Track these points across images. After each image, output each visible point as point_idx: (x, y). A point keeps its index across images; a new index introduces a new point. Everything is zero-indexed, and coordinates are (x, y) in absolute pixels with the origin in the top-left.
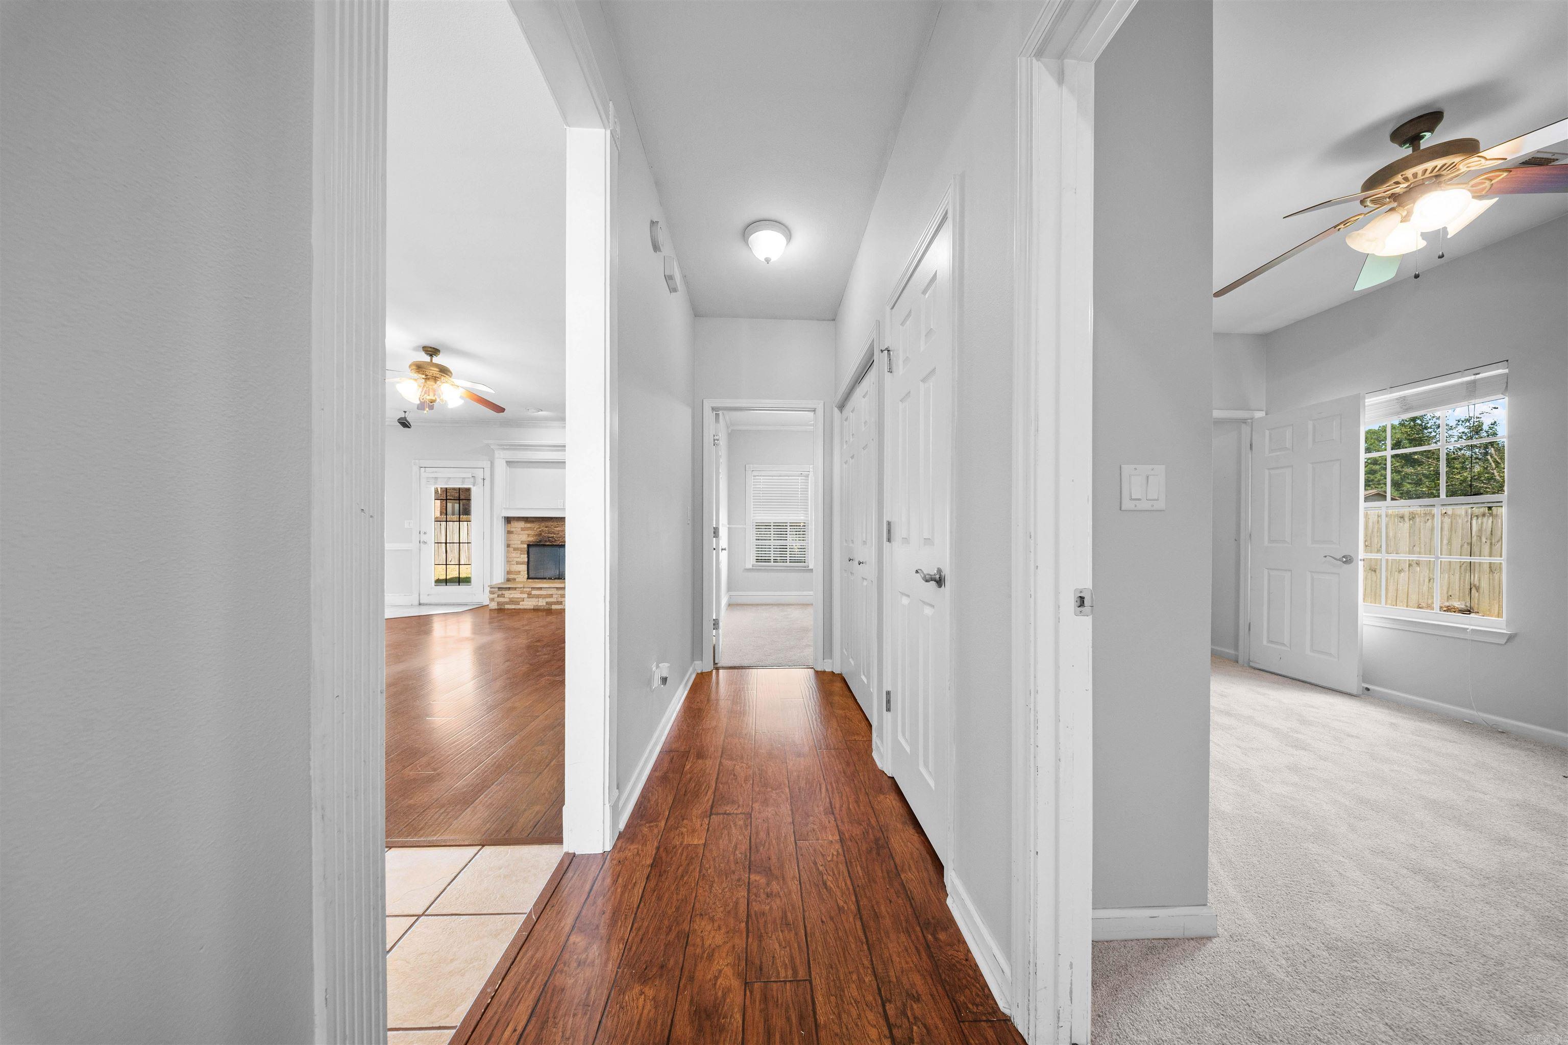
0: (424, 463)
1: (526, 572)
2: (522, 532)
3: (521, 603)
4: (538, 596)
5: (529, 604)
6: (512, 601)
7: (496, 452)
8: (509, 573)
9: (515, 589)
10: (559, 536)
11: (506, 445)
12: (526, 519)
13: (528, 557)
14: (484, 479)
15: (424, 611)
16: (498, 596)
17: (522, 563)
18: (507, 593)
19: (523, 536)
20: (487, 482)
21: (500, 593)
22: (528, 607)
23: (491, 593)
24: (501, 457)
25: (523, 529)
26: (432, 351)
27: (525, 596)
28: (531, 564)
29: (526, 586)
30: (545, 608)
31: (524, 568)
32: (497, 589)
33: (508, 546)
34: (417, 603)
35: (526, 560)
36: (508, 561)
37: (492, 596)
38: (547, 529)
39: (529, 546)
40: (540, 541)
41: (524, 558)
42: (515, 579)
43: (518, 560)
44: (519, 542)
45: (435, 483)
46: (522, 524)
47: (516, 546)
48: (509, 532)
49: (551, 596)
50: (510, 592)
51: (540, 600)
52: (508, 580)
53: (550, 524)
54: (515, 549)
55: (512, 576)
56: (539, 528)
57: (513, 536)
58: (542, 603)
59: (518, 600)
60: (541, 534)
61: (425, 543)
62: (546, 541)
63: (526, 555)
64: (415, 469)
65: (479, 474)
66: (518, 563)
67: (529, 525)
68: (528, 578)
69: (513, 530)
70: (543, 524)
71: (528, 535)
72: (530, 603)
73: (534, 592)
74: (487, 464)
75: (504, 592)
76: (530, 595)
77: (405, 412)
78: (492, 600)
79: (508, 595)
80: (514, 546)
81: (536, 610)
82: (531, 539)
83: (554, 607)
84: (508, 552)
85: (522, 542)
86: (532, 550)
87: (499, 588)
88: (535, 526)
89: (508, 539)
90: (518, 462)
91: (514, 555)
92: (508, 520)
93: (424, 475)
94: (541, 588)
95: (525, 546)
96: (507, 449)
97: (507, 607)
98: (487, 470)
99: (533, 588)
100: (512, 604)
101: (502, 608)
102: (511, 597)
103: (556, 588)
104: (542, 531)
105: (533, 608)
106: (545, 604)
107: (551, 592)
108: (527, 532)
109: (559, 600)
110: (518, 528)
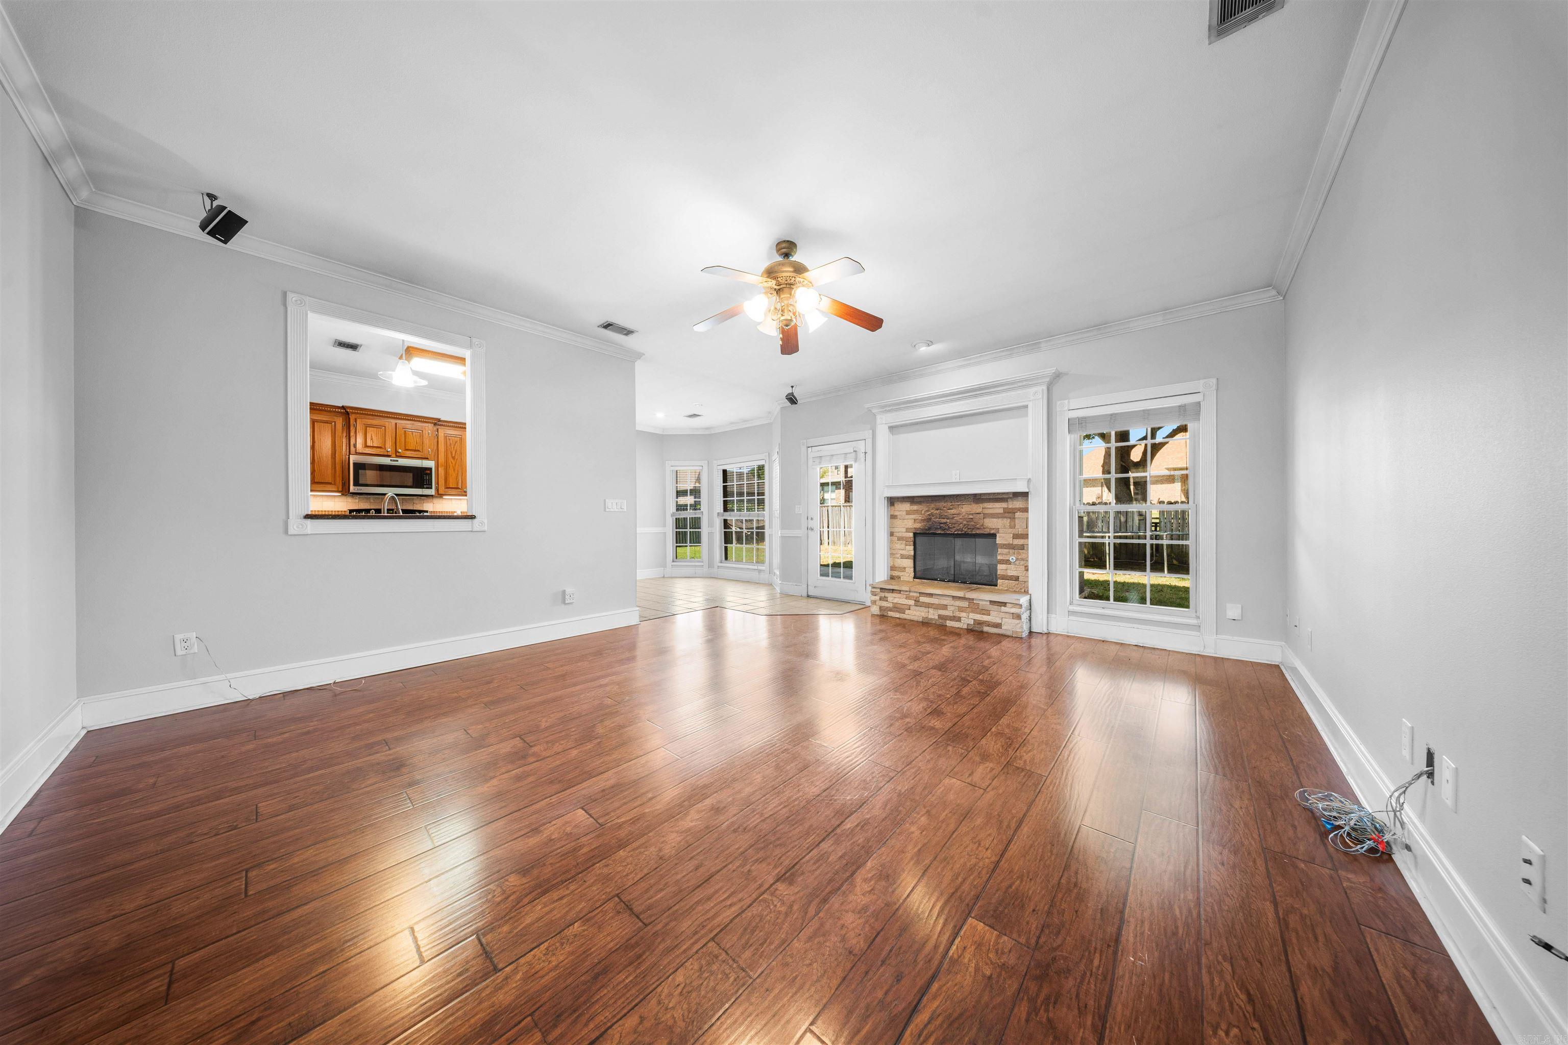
0: (811, 443)
1: (912, 569)
2: (907, 517)
3: (907, 612)
4: (928, 606)
5: (916, 614)
6: (897, 608)
7: (878, 417)
8: (893, 568)
9: (900, 591)
10: (953, 521)
11: (890, 406)
12: (912, 500)
13: (915, 549)
14: (865, 453)
15: (811, 604)
16: (881, 599)
17: (908, 557)
18: (890, 596)
19: (909, 522)
20: (869, 456)
21: (883, 595)
22: (916, 619)
23: (873, 593)
24: (883, 421)
25: (908, 513)
27: (912, 602)
28: (918, 558)
29: (913, 589)
30: (938, 623)
31: (909, 563)
32: (879, 590)
33: (892, 534)
34: (805, 594)
35: (912, 553)
36: (892, 555)
37: (874, 598)
38: (938, 512)
39: (915, 534)
40: (930, 529)
41: (910, 550)
42: (899, 577)
43: (904, 552)
44: (904, 530)
45: (820, 463)
46: (907, 506)
47: (900, 535)
48: (893, 517)
49: (945, 607)
50: (894, 595)
51: (931, 610)
52: (892, 578)
53: (941, 504)
54: (900, 539)
55: (896, 573)
56: (928, 511)
57: (897, 522)
58: (933, 615)
59: (903, 607)
61: (812, 529)
62: (937, 529)
63: (913, 547)
64: (804, 449)
65: (861, 446)
66: (903, 557)
67: (915, 507)
68: (915, 577)
69: (896, 513)
70: (933, 505)
71: (915, 520)
72: (918, 613)
73: (923, 599)
74: (868, 434)
75: (887, 595)
76: (917, 602)
77: (792, 387)
78: (874, 602)
79: (893, 599)
80: (897, 534)
81: (925, 623)
82: (918, 525)
83: (949, 623)
84: (891, 542)
85: (908, 530)
86: (919, 539)
87: (881, 589)
88: (923, 508)
89: (891, 526)
90: (902, 426)
91: (898, 546)
92: (892, 501)
93: (811, 455)
94: (931, 595)
95: (911, 535)
96: (889, 411)
97: (891, 614)
98: (869, 441)
99: (921, 594)
100: (897, 611)
101: (885, 614)
102: (895, 601)
103: (953, 597)
104: (932, 514)
105: (921, 620)
106: (937, 617)
107: (945, 602)
108: (913, 517)
109: (957, 614)
110: (903, 511)
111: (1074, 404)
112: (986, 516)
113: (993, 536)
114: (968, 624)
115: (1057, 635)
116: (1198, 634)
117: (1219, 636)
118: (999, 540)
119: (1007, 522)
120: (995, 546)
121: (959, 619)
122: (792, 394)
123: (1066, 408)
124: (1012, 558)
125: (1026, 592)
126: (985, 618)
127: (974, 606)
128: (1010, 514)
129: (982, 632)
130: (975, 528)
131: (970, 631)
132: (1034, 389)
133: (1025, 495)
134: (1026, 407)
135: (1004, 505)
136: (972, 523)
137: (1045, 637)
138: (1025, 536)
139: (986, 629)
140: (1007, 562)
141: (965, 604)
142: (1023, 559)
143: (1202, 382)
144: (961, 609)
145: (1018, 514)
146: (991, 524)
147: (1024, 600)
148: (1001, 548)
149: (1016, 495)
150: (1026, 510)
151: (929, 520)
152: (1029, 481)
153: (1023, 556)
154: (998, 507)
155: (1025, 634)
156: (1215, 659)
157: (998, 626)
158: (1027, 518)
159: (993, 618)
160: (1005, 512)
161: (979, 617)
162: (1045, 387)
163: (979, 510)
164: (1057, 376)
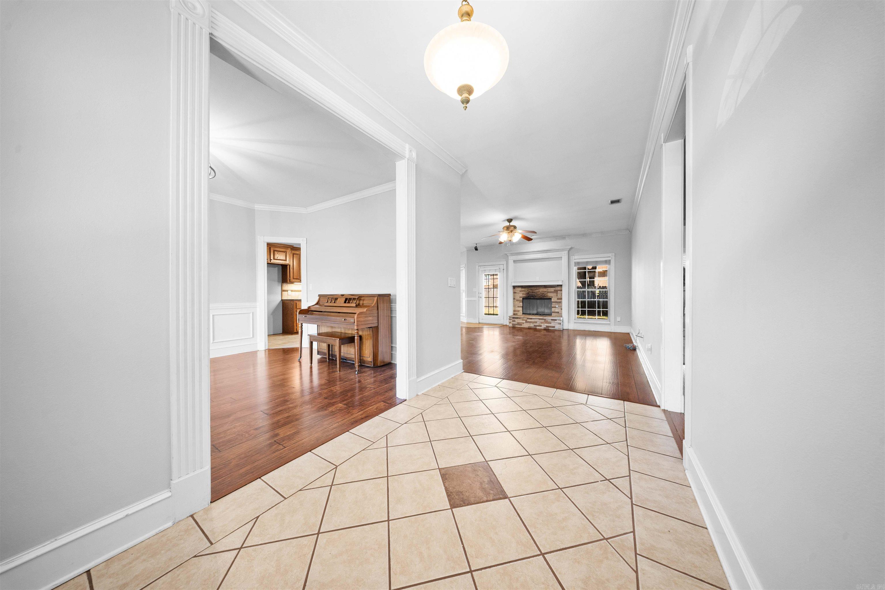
0: (480, 264)
1: (522, 311)
2: (520, 293)
3: (523, 325)
4: (530, 322)
5: (526, 325)
6: (519, 324)
7: (509, 257)
8: (514, 311)
9: (520, 318)
10: (537, 294)
11: (514, 253)
12: (522, 287)
13: (523, 304)
14: (503, 269)
15: (480, 326)
16: (513, 321)
17: (520, 307)
18: (517, 320)
19: (521, 294)
20: (505, 271)
21: (513, 320)
22: (526, 327)
23: (510, 319)
24: (511, 259)
25: (520, 291)
26: (510, 221)
27: (524, 322)
28: (524, 307)
29: (523, 317)
30: (534, 328)
31: (521, 309)
32: (512, 318)
33: (514, 299)
34: (478, 322)
36: (514, 306)
37: (510, 321)
38: (531, 291)
39: (523, 299)
40: (528, 297)
41: (521, 304)
42: (517, 314)
43: (519, 305)
44: (519, 297)
45: (485, 272)
46: (520, 289)
47: (517, 299)
48: (514, 293)
49: (536, 322)
50: (518, 319)
52: (514, 314)
53: (533, 288)
54: (517, 300)
55: (516, 313)
57: (516, 295)
58: (532, 325)
59: (521, 323)
60: (529, 293)
61: (481, 297)
62: (531, 297)
63: (522, 303)
64: (477, 267)
65: (502, 267)
66: (518, 307)
67: (523, 289)
68: (523, 314)
69: (516, 291)
70: (530, 289)
71: (523, 294)
72: (527, 325)
73: (528, 320)
74: (505, 263)
75: (515, 320)
76: (526, 322)
77: (476, 244)
78: (510, 323)
79: (517, 321)
80: (516, 299)
81: (529, 328)
82: (524, 296)
83: (538, 328)
84: (514, 301)
85: (520, 297)
86: (525, 300)
87: (513, 317)
88: (526, 289)
89: (514, 296)
90: (517, 261)
91: (517, 303)
92: (514, 287)
93: (480, 269)
95: (522, 299)
96: (514, 255)
97: (516, 326)
98: (505, 265)
99: (528, 318)
100: (519, 325)
101: (514, 326)
102: (518, 321)
103: (539, 319)
104: (529, 292)
105: (528, 327)
106: (533, 326)
107: (536, 321)
108: (522, 292)
109: (540, 324)
110: (519, 291)
111: (576, 257)
112: (548, 292)
113: (551, 299)
114: (544, 327)
115: (571, 330)
116: (609, 326)
117: (615, 326)
118: (552, 300)
119: (555, 294)
120: (552, 302)
121: (541, 326)
122: (476, 247)
123: (573, 259)
124: (557, 306)
125: (562, 317)
126: (550, 325)
127: (546, 322)
128: (556, 292)
129: (549, 329)
130: (544, 296)
131: (545, 329)
132: (564, 252)
133: (561, 286)
134: (562, 257)
135: (554, 289)
136: (544, 295)
137: (567, 330)
138: (561, 299)
139: (550, 328)
140: (555, 307)
141: (543, 321)
142: (560, 306)
143: (611, 254)
144: (542, 323)
145: (559, 292)
146: (550, 295)
147: (561, 319)
148: (553, 303)
149: (558, 286)
150: (561, 290)
151: (528, 294)
152: (563, 281)
153: (560, 305)
154: (552, 289)
155: (562, 329)
156: (614, 332)
157: (554, 327)
158: (562, 293)
159: (552, 325)
160: (554, 291)
161: (548, 325)
162: (567, 252)
163: (546, 290)
164: (571, 248)
